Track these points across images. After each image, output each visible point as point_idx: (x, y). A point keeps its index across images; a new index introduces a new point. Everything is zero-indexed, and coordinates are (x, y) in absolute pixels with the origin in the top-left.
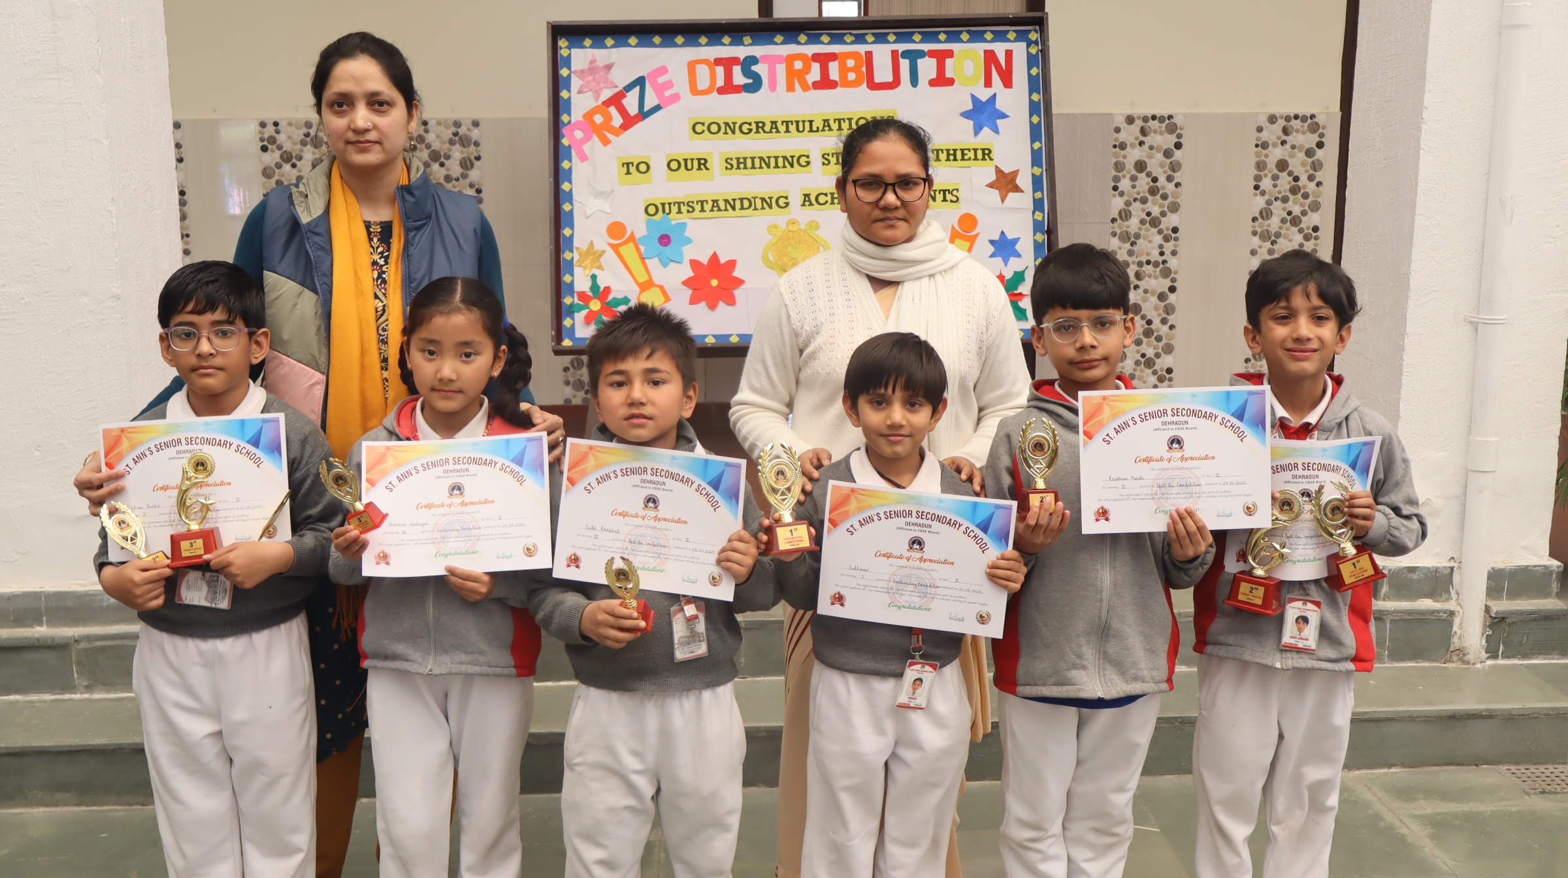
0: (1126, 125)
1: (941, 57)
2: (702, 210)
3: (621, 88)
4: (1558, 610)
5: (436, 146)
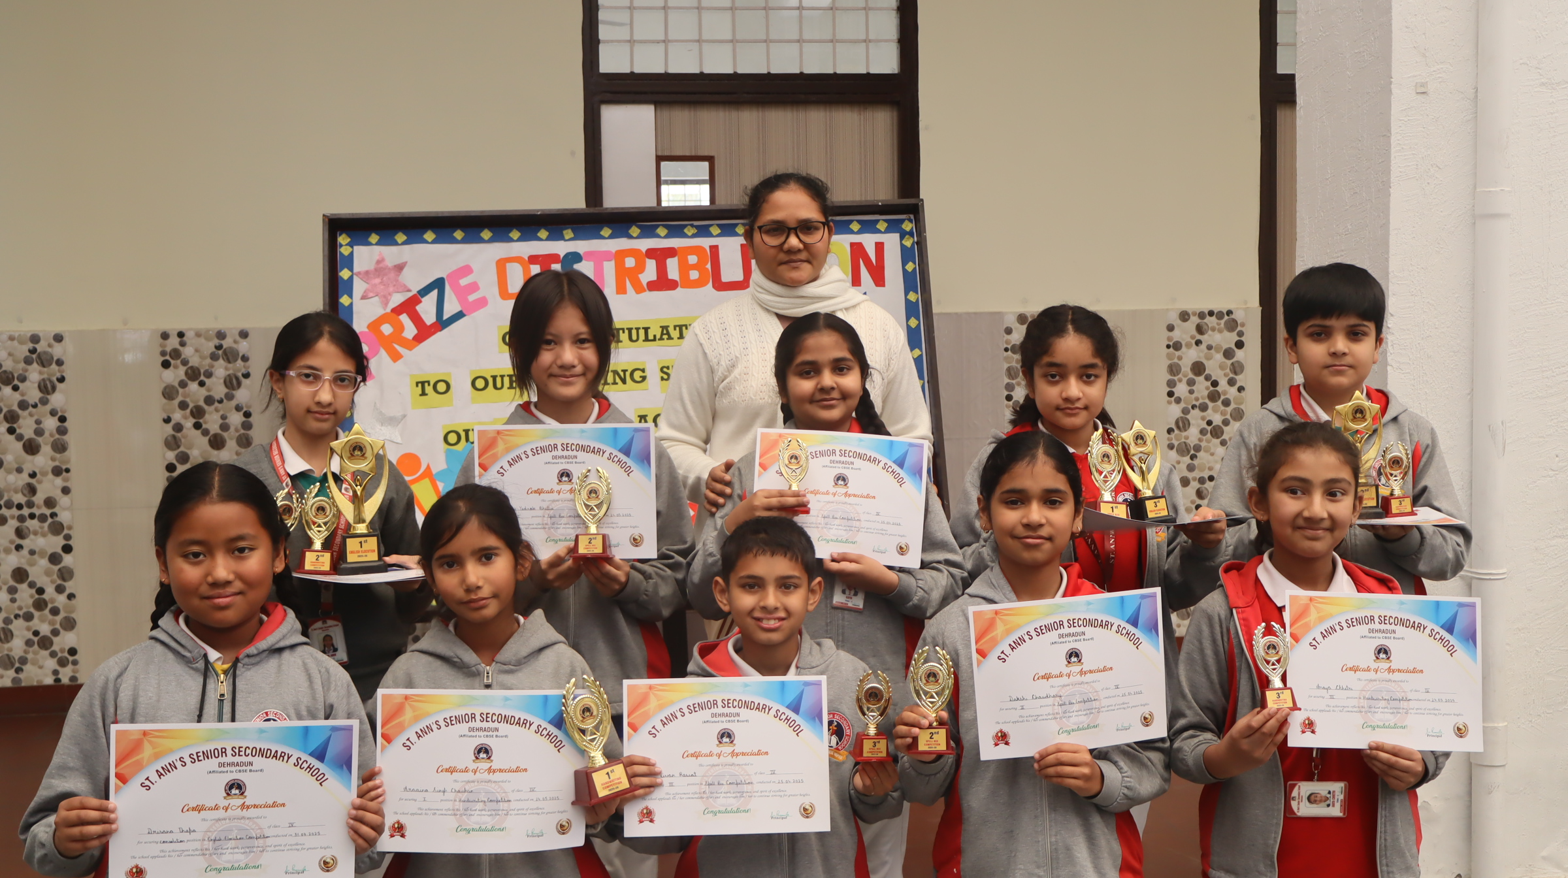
0: (1018, 325)
3: (414, 292)
5: (194, 361)
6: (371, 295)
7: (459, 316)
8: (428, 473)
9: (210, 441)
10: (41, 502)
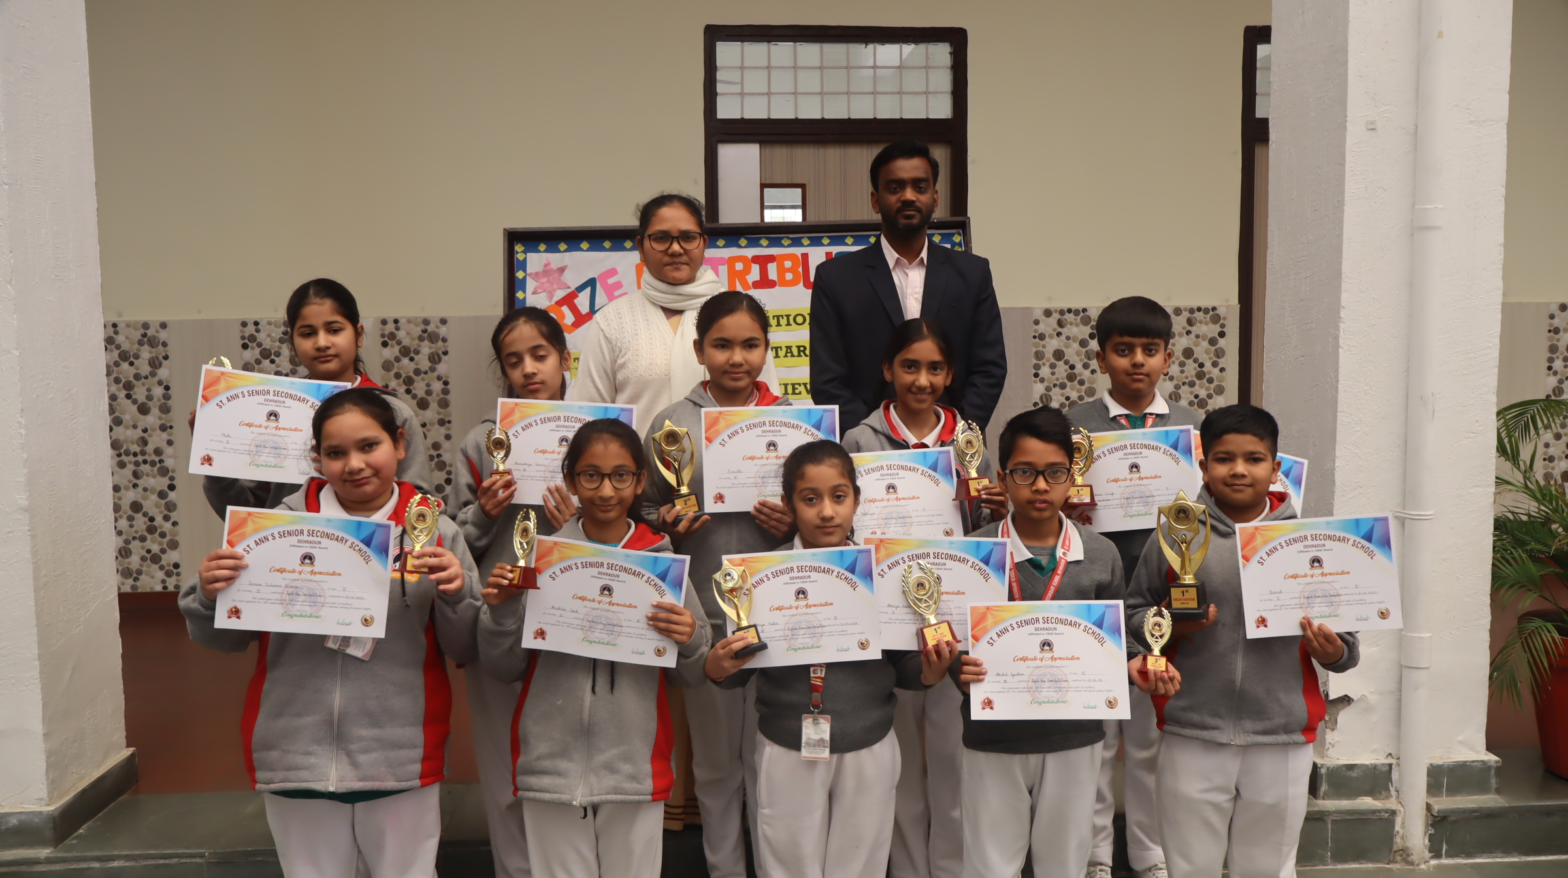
0: (1044, 318)
3: (573, 289)
4: (1500, 808)
5: (406, 342)
6: (540, 291)
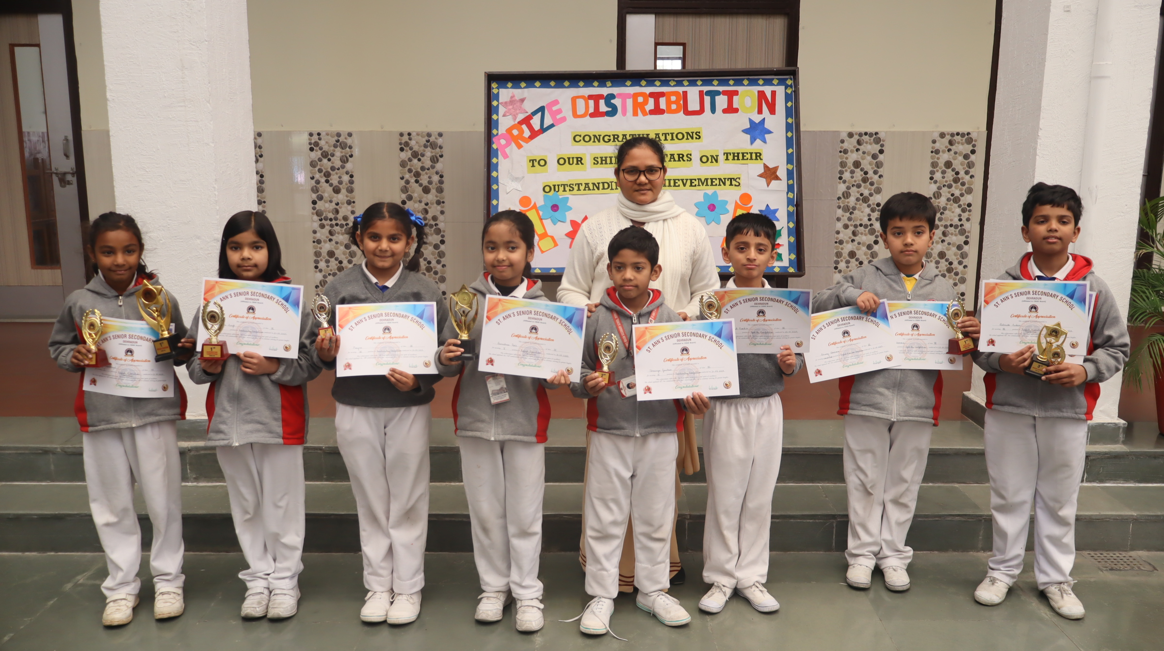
0: (848, 138)
1: (731, 95)
2: (579, 189)
3: (529, 113)
4: (1124, 452)
5: (416, 148)
6: (508, 114)
7: (552, 126)
8: (535, 207)
9: (423, 189)
10: (341, 218)
